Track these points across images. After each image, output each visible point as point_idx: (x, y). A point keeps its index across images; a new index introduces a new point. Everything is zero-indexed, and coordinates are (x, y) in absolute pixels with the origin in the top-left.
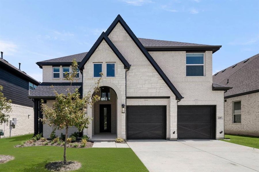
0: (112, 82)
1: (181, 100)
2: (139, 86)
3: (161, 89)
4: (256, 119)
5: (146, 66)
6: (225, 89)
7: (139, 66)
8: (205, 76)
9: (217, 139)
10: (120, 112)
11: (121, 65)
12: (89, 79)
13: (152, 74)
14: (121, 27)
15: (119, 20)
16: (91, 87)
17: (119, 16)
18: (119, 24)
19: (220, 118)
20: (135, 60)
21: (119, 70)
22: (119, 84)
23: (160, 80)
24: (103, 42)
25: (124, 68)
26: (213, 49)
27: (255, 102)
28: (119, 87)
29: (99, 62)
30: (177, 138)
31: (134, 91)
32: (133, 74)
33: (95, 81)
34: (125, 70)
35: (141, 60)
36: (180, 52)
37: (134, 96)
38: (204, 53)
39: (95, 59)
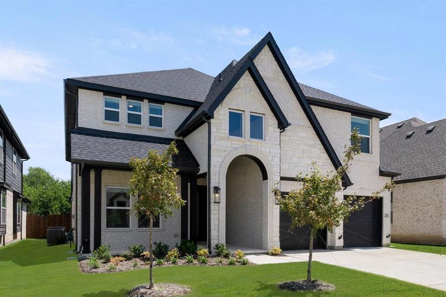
0: (260, 149)
1: (348, 187)
2: (294, 160)
3: (324, 167)
4: (412, 218)
5: (305, 128)
6: (392, 175)
7: (296, 126)
8: (372, 153)
9: (384, 246)
10: (271, 202)
11: (274, 122)
12: (221, 139)
13: (313, 143)
14: (270, 54)
15: (269, 42)
16: (226, 153)
17: (269, 34)
18: (266, 48)
19: (387, 216)
20: (290, 115)
21: (271, 129)
22: (271, 154)
23: (323, 153)
24: (247, 75)
25: (277, 126)
26: (381, 116)
27: (411, 195)
28: (270, 159)
29: (239, 110)
30: (344, 247)
31: (287, 169)
32: (287, 138)
33: (233, 142)
34: (279, 130)
35: (298, 117)
36: (344, 112)
37: (288, 176)
38: (370, 120)
39: (233, 103)
